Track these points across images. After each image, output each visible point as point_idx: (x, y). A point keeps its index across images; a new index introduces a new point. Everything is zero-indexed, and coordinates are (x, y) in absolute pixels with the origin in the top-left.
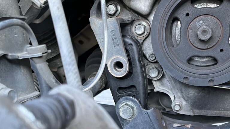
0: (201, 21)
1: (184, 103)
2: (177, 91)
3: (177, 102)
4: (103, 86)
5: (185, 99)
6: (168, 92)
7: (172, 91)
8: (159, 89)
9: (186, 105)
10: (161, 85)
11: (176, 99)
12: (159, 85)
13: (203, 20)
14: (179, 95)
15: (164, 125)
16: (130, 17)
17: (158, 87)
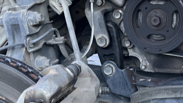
0: (154, 13)
1: (148, 64)
2: (143, 56)
3: (144, 63)
4: (94, 52)
5: (148, 61)
6: (138, 56)
7: (140, 55)
8: (132, 54)
9: (149, 65)
10: (133, 51)
11: (143, 61)
12: (132, 52)
13: (156, 13)
14: (145, 58)
15: (134, 79)
16: (111, 7)
17: (131, 53)
